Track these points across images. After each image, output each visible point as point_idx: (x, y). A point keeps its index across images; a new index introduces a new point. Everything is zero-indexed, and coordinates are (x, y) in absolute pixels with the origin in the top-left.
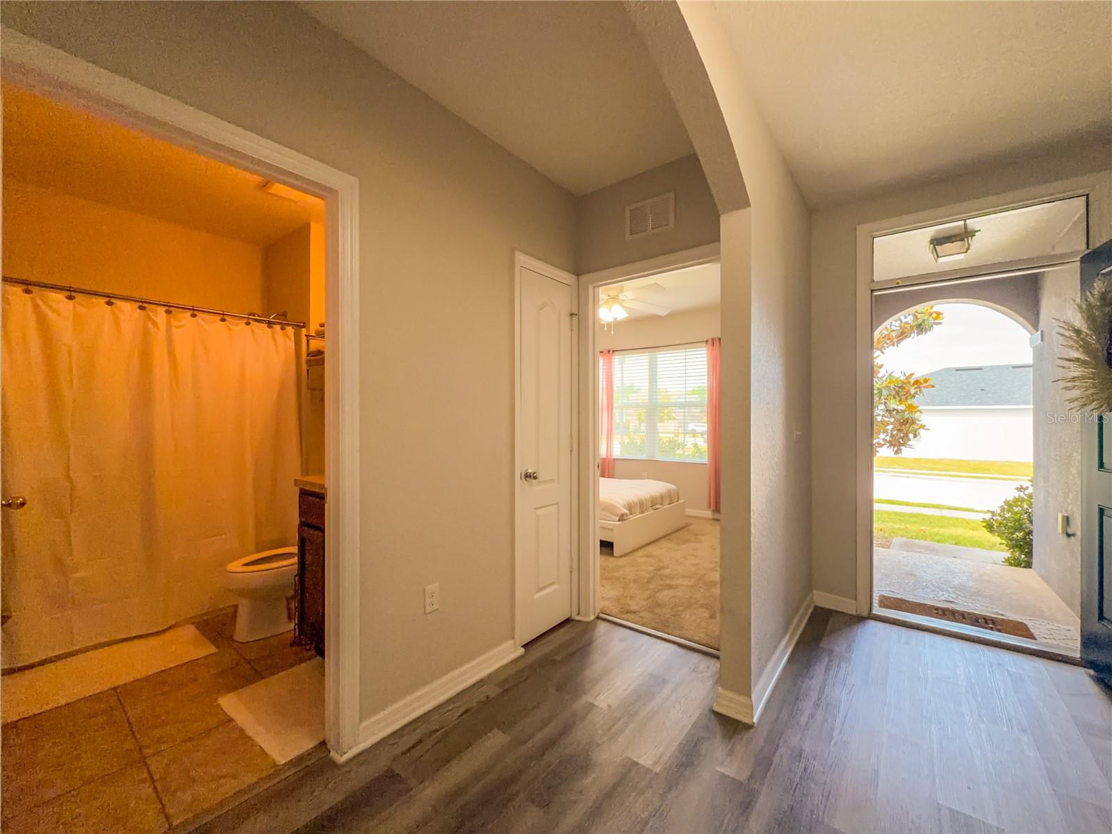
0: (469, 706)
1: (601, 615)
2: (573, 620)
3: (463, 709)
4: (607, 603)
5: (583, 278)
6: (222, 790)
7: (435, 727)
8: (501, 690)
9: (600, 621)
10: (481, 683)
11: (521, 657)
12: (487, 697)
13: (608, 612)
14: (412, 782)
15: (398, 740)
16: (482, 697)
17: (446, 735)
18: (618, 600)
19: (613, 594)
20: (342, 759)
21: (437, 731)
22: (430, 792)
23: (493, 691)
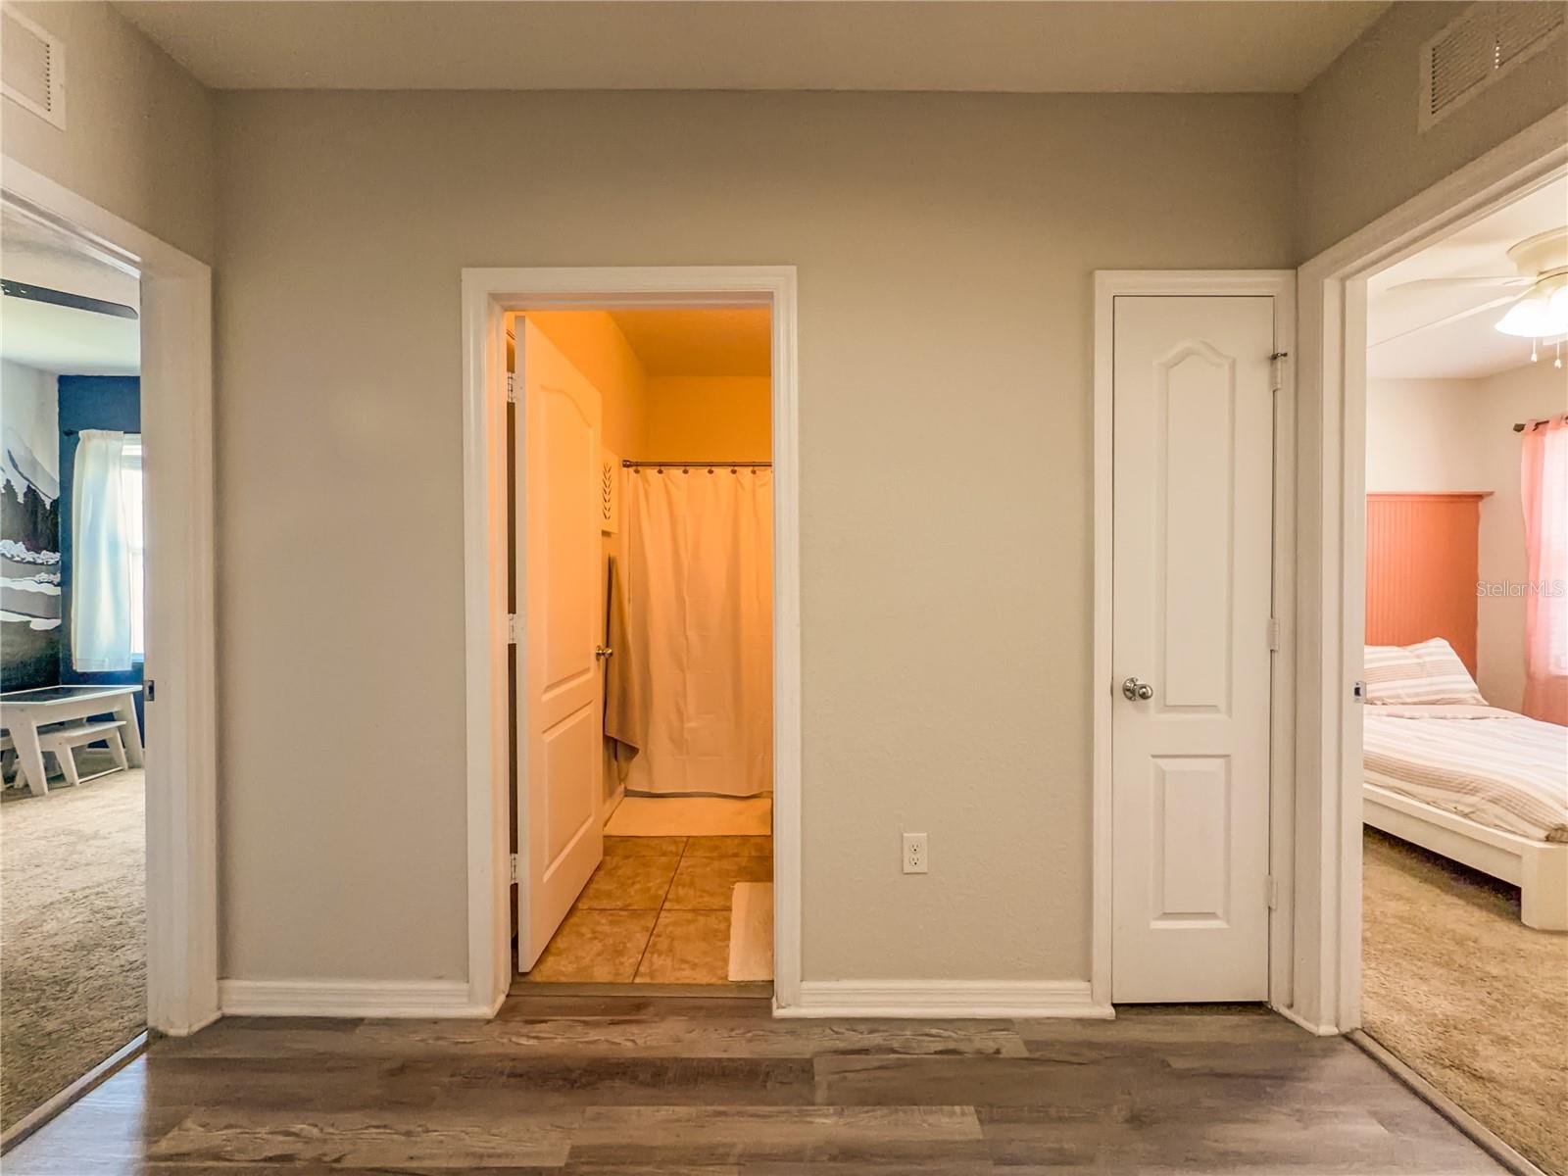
0: (962, 1047)
1: (1360, 1036)
2: (1271, 1011)
3: (951, 1045)
4: (1398, 1019)
5: (1308, 269)
6: (679, 974)
7: (895, 1045)
8: (1026, 1055)
9: (1349, 1046)
10: (1004, 1024)
11: (1104, 1022)
12: (998, 1052)
13: (1390, 1042)
14: (821, 1095)
15: (844, 1031)
16: (990, 1046)
17: (901, 1065)
18: (1447, 1026)
19: (1443, 1007)
20: (778, 1013)
21: (893, 1051)
22: (827, 1125)
23: (1012, 1046)
